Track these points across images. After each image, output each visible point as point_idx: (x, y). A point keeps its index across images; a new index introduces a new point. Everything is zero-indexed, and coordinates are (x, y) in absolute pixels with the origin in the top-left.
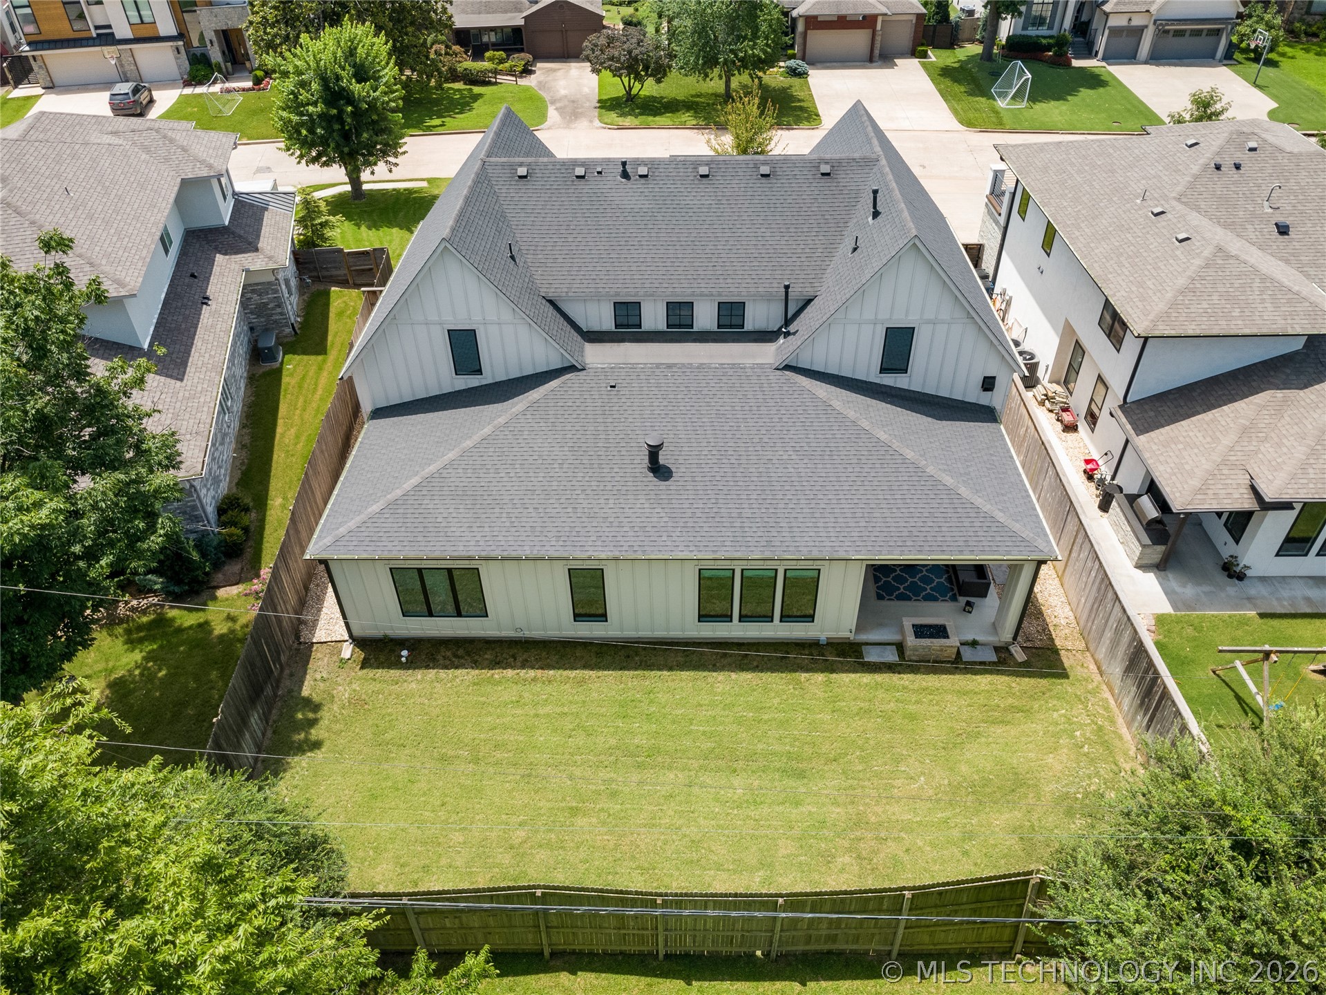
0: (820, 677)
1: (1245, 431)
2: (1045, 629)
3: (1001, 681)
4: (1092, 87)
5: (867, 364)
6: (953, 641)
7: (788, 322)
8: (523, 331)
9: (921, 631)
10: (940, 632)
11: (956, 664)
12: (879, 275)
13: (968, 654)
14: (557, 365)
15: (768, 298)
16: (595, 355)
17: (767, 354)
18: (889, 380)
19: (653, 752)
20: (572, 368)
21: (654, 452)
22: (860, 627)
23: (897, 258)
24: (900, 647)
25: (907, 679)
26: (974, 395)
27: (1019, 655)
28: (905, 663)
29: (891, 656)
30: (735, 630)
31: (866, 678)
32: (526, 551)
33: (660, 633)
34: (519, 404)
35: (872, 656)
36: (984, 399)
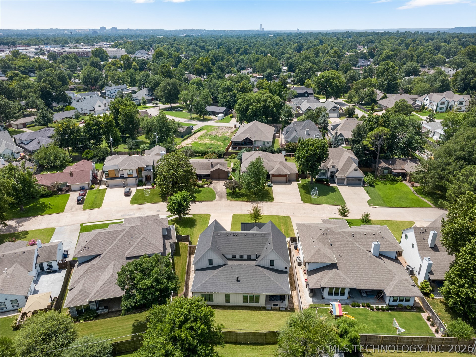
0: (260, 311)
1: (321, 277)
2: (293, 306)
3: (285, 313)
4: (333, 192)
5: (268, 265)
6: (279, 306)
7: (257, 258)
8: (219, 259)
9: (274, 305)
10: (277, 305)
11: (279, 310)
12: (269, 253)
13: (281, 309)
14: (224, 264)
15: (254, 255)
16: (229, 263)
17: (254, 263)
18: (272, 267)
19: (236, 321)
20: (226, 265)
21: (237, 278)
22: (266, 305)
23: (271, 251)
24: (272, 307)
25: (272, 312)
26: (284, 270)
27: (289, 309)
28: (272, 310)
29: (270, 309)
30: (248, 304)
31: (266, 312)
32: (220, 292)
33: (238, 305)
34: (218, 270)
35: (268, 309)
36: (286, 270)
